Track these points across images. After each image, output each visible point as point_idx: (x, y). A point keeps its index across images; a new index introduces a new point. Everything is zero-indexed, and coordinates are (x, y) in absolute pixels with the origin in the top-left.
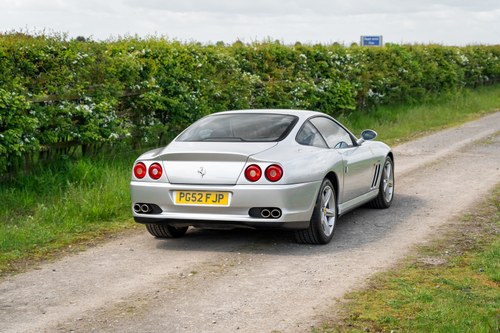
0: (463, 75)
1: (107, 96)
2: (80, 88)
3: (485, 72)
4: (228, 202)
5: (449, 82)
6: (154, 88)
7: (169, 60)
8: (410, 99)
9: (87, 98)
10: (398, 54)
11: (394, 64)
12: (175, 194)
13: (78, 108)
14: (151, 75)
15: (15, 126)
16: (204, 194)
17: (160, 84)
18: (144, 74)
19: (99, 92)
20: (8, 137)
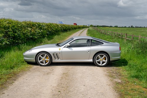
7: (13, 24)
14: (10, 28)
17: (12, 30)
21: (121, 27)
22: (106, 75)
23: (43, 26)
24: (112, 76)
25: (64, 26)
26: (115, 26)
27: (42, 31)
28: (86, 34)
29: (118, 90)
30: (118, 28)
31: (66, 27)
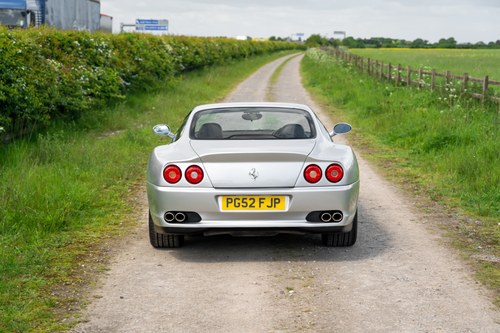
3: (183, 61)
4: (285, 206)
12: (220, 200)
16: (257, 199)
21: (487, 42)
22: (440, 242)
23: (102, 48)
24: (463, 246)
25: (186, 45)
26: (442, 41)
27: (100, 71)
28: (300, 85)
29: (493, 281)
30: (462, 53)
31: (197, 53)
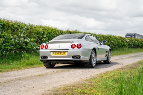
0: (128, 45)
1: (33, 38)
2: (26, 35)
3: (134, 45)
4: (66, 54)
5: (124, 46)
6: (46, 38)
7: (50, 31)
8: (114, 49)
9: (28, 38)
10: (110, 37)
11: (109, 40)
12: (52, 52)
13: (25, 40)
14: (45, 34)
15: (8, 42)
16: (60, 52)
17: (48, 37)
18: (43, 34)
19: (31, 37)
20: (6, 45)
